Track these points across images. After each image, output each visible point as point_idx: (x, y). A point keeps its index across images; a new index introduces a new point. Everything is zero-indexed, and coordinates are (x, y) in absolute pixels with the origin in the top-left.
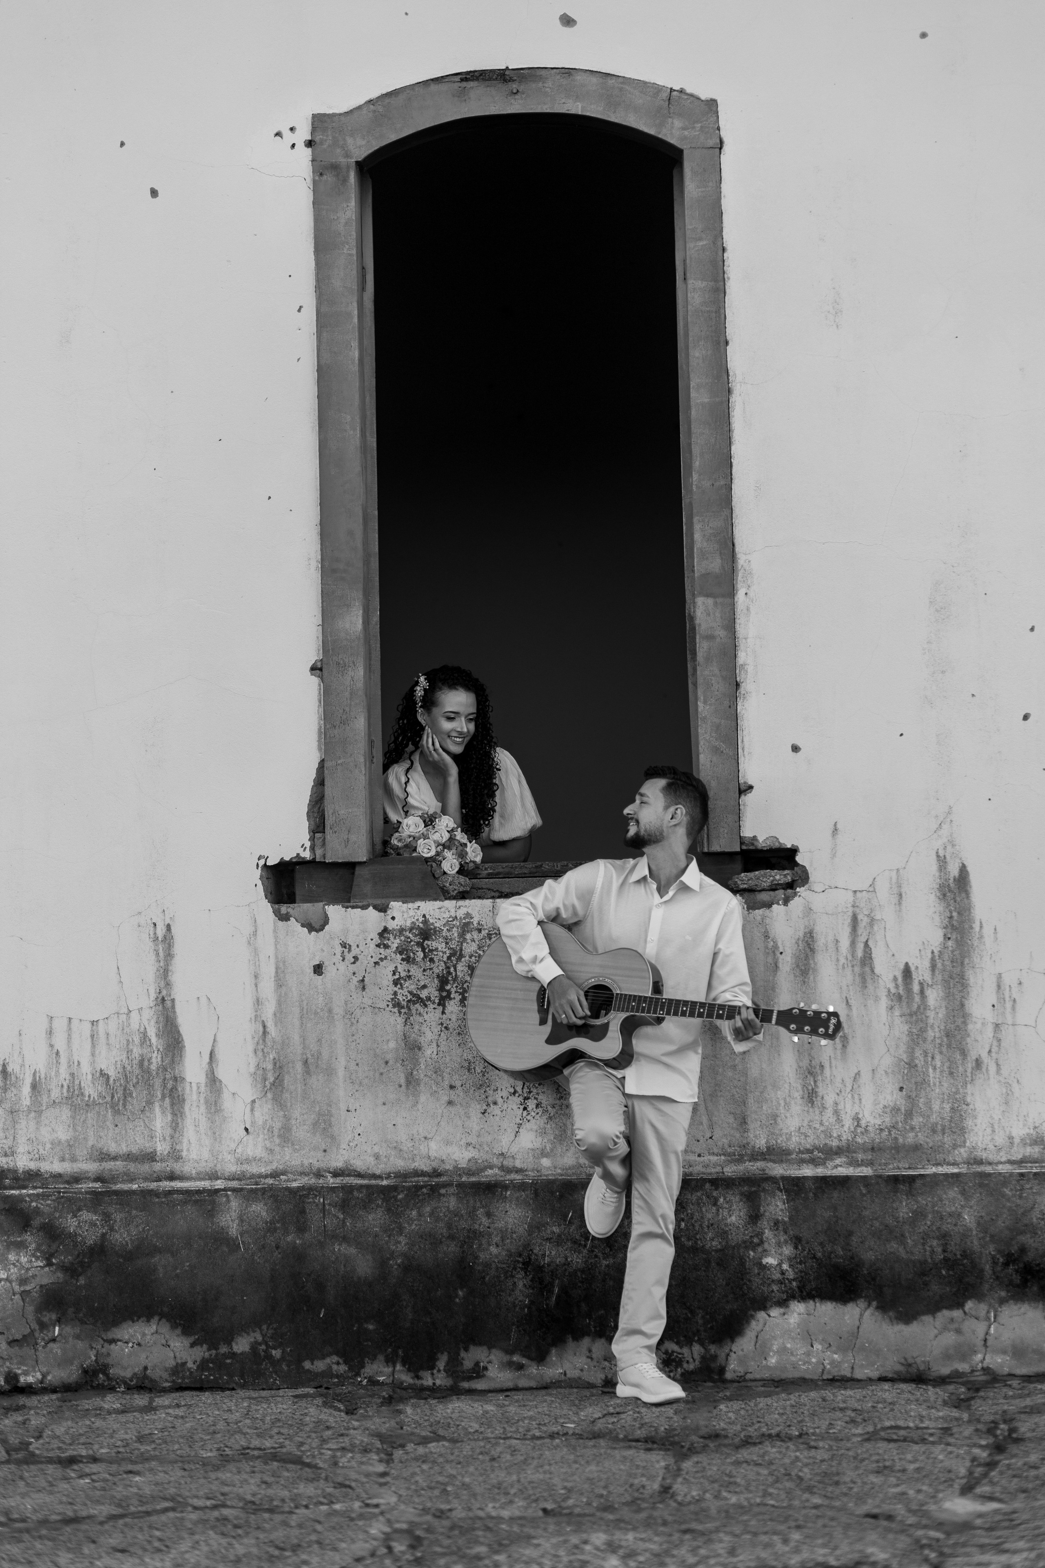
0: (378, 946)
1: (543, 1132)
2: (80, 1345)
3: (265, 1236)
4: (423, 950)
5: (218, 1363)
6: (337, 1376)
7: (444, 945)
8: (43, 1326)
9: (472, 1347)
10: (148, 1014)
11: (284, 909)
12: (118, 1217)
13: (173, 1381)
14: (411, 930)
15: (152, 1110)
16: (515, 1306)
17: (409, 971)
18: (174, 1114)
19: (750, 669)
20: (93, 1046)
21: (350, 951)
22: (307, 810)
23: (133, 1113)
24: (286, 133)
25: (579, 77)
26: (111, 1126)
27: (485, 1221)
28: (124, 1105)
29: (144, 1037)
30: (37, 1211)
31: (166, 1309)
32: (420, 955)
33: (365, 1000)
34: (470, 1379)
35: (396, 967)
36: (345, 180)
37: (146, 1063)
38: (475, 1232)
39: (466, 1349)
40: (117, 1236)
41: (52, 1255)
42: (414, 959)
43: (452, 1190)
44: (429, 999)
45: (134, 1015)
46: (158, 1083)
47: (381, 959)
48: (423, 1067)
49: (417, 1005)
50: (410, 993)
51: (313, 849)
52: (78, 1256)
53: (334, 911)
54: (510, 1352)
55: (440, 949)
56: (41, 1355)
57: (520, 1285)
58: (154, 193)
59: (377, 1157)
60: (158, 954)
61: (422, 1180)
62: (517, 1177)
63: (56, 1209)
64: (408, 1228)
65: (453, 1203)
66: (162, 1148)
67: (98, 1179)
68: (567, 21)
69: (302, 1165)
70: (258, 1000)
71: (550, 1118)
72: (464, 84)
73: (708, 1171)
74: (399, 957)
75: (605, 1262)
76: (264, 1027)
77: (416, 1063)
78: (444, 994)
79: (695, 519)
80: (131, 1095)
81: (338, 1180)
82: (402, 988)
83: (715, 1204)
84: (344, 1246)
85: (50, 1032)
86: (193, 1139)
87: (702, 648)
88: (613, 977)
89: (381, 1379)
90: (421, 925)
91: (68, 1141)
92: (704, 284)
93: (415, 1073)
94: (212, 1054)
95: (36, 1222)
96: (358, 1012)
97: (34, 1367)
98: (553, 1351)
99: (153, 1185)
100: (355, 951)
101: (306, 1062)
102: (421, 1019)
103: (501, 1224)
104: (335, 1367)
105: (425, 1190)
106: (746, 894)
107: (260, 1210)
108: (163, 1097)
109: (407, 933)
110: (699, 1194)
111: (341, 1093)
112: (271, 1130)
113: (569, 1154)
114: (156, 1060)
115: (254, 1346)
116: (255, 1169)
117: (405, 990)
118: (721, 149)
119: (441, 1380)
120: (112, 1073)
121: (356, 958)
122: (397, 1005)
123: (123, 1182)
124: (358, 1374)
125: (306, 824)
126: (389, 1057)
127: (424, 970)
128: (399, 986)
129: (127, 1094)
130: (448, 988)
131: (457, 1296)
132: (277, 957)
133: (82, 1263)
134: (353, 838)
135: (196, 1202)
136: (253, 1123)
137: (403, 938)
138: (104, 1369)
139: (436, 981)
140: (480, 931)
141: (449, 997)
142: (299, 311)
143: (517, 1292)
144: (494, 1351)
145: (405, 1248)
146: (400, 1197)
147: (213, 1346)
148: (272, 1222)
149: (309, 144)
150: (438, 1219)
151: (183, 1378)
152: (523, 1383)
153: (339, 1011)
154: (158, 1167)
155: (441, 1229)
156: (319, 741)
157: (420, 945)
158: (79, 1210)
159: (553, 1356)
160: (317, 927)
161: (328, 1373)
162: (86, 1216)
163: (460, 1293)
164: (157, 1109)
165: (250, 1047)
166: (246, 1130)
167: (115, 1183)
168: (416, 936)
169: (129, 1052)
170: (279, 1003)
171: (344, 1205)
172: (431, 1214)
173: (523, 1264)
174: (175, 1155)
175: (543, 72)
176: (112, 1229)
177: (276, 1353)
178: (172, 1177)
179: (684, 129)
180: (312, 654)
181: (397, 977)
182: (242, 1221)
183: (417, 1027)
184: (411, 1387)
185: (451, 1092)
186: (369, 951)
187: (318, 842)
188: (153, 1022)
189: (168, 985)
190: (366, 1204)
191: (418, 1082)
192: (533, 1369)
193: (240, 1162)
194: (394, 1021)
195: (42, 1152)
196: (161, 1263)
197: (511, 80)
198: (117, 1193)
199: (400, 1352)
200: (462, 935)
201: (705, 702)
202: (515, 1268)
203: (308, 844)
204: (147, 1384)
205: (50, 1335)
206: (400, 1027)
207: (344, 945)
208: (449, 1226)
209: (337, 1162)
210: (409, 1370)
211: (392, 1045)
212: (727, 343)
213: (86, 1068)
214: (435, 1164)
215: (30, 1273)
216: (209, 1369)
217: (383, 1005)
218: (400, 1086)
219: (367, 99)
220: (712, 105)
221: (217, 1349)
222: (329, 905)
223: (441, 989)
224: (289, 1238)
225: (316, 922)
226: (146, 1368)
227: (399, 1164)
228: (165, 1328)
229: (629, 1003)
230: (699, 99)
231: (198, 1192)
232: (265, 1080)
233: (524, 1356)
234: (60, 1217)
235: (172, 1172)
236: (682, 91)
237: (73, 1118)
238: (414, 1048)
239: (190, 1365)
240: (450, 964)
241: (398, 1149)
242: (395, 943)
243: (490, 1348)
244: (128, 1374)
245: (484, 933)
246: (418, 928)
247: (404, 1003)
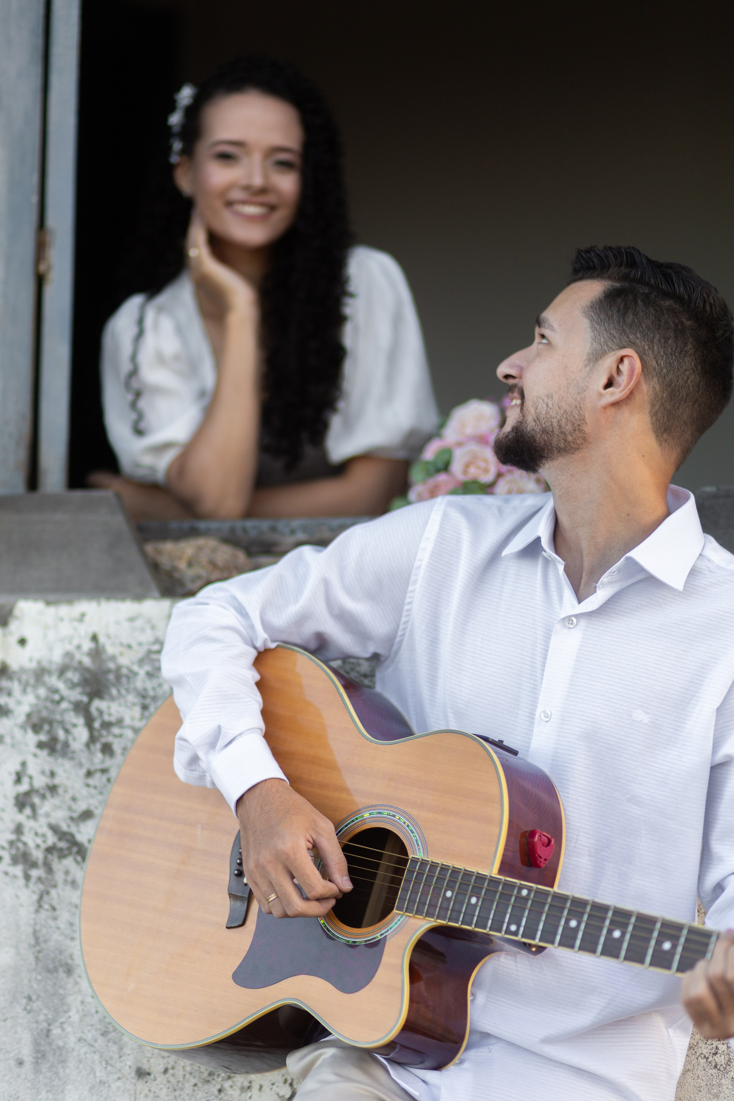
4: (90, 722)
7: (137, 711)
14: (62, 671)
17: (52, 774)
32: (82, 734)
35: (24, 764)
42: (66, 745)
48: (74, 1016)
49: (69, 862)
50: (54, 829)
55: (127, 721)
74: (32, 738)
77: (59, 1006)
82: (34, 816)
88: (414, 812)
90: (87, 661)
93: (56, 1031)
102: (75, 897)
109: (54, 681)
117: (43, 821)
122: (23, 858)
127: (89, 774)
128: (28, 811)
137: (42, 692)
157: (83, 708)
168: (73, 686)
181: (24, 787)
183: (64, 916)
185: (141, 1085)
191: (62, 1056)
194: (14, 897)
206: (27, 914)
211: (7, 956)
218: (20, 1063)
229: (438, 889)
238: (55, 970)
246: (81, 668)
247: (38, 855)
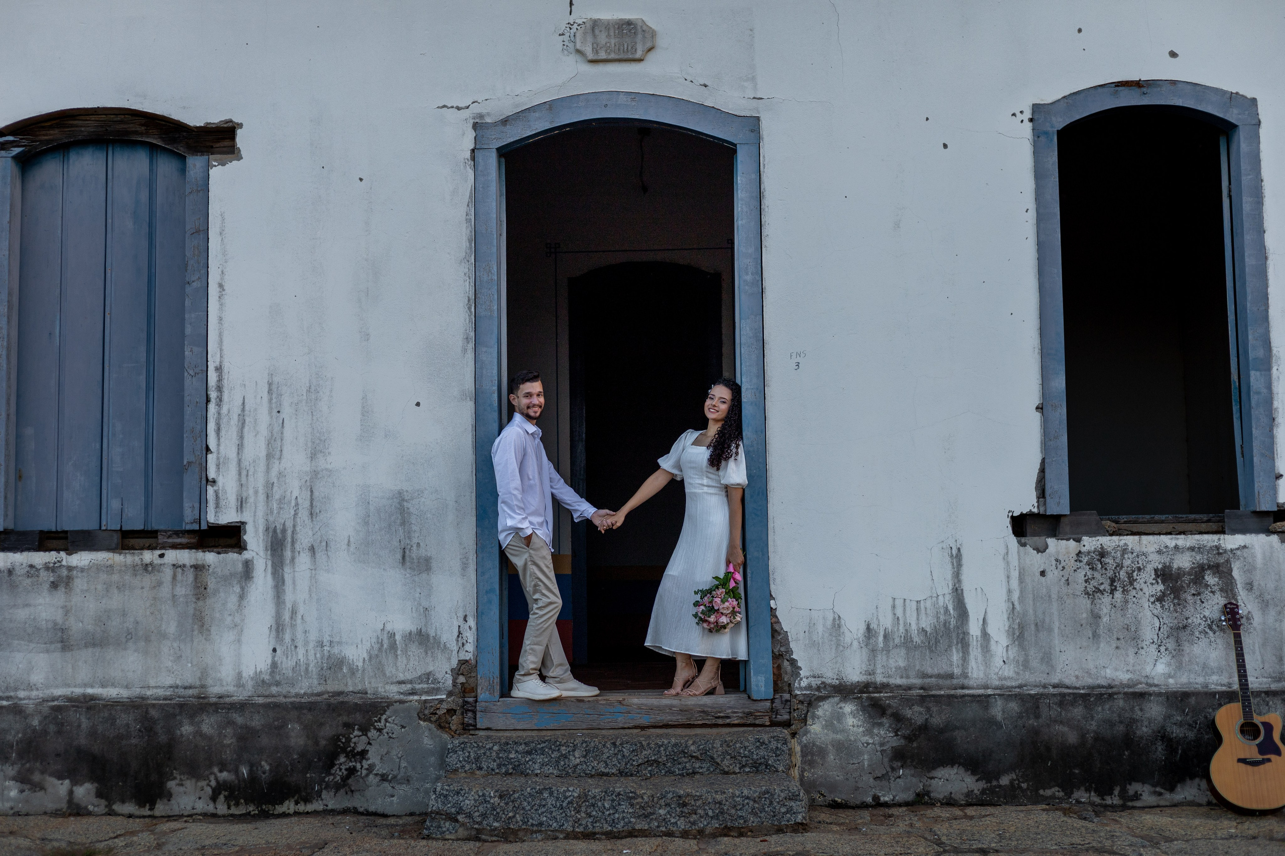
0: (1076, 561)
1: (1169, 664)
2: (914, 780)
3: (1017, 721)
4: (1101, 563)
5: (992, 790)
6: (1058, 798)
7: (1112, 561)
8: (893, 769)
9: (1133, 783)
10: (948, 597)
11: (1023, 540)
12: (935, 709)
13: (967, 801)
14: (1094, 552)
15: (951, 651)
16: (1157, 760)
17: (1093, 575)
18: (963, 653)
19: (1280, 410)
20: (918, 614)
21: (1060, 563)
22: (1035, 486)
23: (941, 652)
24: (1018, 114)
25: (1180, 85)
26: (929, 659)
27: (1139, 713)
28: (936, 648)
29: (946, 610)
30: (889, 706)
31: (962, 761)
32: (1100, 566)
33: (1069, 591)
34: (1132, 800)
35: (1086, 573)
36: (1052, 140)
37: (948, 624)
38: (1134, 719)
39: (1130, 784)
40: (934, 720)
41: (898, 730)
42: (1096, 568)
43: (1121, 696)
44: (1104, 590)
45: (941, 598)
46: (954, 635)
47: (1078, 568)
48: (1102, 628)
49: (1098, 594)
50: (1094, 587)
51: (1038, 507)
52: (913, 731)
53: (1051, 541)
54: (1154, 786)
55: (1110, 563)
56: (892, 785)
57: (1160, 749)
58: (945, 146)
59: (1077, 677)
60: (953, 565)
61: (1103, 691)
62: (1156, 689)
63: (900, 705)
64: (1096, 717)
65: (1121, 703)
66: (957, 671)
67: (922, 688)
68: (1173, 54)
69: (1035, 681)
70: (1009, 590)
71: (1173, 657)
72: (1117, 88)
73: (1262, 686)
74: (1088, 567)
75: (1207, 737)
76: (1013, 605)
77: (1098, 626)
78: (1113, 588)
79: (1249, 328)
80: (939, 641)
81: (1056, 690)
82: (1090, 584)
83: (1267, 705)
84: (1061, 726)
85: (894, 607)
86: (974, 666)
87: (1254, 399)
89: (1083, 800)
90: (1100, 550)
91: (904, 667)
92: (1252, 199)
93: (1098, 631)
94: (984, 620)
95: (889, 712)
96: (1065, 597)
97: (888, 792)
98: (1179, 785)
99: (953, 692)
100: (1063, 564)
101: (1036, 625)
102: (1100, 602)
103: (1148, 715)
104: (1057, 793)
105: (1105, 696)
106: (1280, 534)
107: (1014, 706)
108: (957, 643)
109: (1092, 554)
110: (1258, 699)
111: (1057, 642)
112: (1018, 662)
113: (1184, 676)
114: (953, 622)
115: (1012, 782)
116: (1009, 683)
117: (1092, 585)
118: (1259, 125)
119: (1116, 801)
120: (928, 629)
121: (1064, 568)
122: (1087, 593)
123: (936, 690)
124: (1070, 797)
125: (1035, 493)
126: (1083, 622)
127: (1102, 575)
128: (1088, 583)
129: (937, 642)
130: (1115, 584)
131: (1124, 755)
132: (1019, 566)
133: (914, 735)
134: (1062, 501)
135: (978, 701)
136: (1008, 658)
137: (1090, 557)
138: (928, 793)
139: (1108, 580)
140: (1132, 553)
141: (1116, 589)
142: (1027, 211)
143: (1158, 753)
144: (1146, 785)
145: (1095, 728)
146: (1092, 699)
147: (989, 781)
148: (1021, 713)
149: (1031, 120)
150: (1113, 712)
151: (972, 799)
152: (1162, 803)
153: (1054, 596)
154: (955, 681)
155: (1115, 717)
156: (1041, 448)
157: (1099, 560)
158: (913, 705)
159: (1179, 788)
160: (1042, 550)
161: (1053, 797)
162: (917, 708)
163: (1126, 753)
164: (954, 650)
165: (1005, 616)
166: (1004, 661)
167: (931, 691)
168: (1097, 555)
169: (938, 618)
170: (1021, 592)
171: (1061, 704)
172: (1109, 709)
173: (1161, 737)
174: (965, 675)
175: (1160, 82)
176: (931, 716)
177: (1024, 786)
178: (963, 687)
179: (1239, 114)
180: (1036, 400)
181: (1087, 578)
182: (1004, 712)
183: (1098, 606)
184: (1100, 805)
185: (1118, 642)
186: (1071, 563)
187: (1041, 504)
188: (951, 602)
189: (959, 581)
190: (1073, 703)
191: (1099, 636)
192: (1168, 795)
193: (1000, 679)
194: (1085, 602)
195: (890, 672)
196: (959, 735)
197: (1143, 86)
198: (933, 696)
199: (1093, 786)
200: (1123, 555)
201: (1256, 429)
202: (1156, 740)
203: (1036, 505)
204: (952, 801)
205: (897, 774)
206: (1089, 606)
207: (1057, 560)
208: (1119, 716)
209: (1055, 680)
210: (1098, 795)
211: (1084, 615)
212: (1264, 232)
213: (914, 627)
214: (1109, 682)
215: (886, 740)
216: (986, 794)
217: (1079, 593)
218: (1090, 638)
219: (1063, 96)
220: (1254, 101)
221: (991, 783)
222: (1048, 537)
223: (1111, 585)
224: (1030, 722)
225: (1041, 546)
226: (951, 793)
227: (1090, 681)
228: (962, 770)
230: (1246, 98)
231: (979, 696)
232: (1014, 634)
233: (1162, 788)
234: (902, 709)
235: (963, 685)
236: (1237, 93)
237: (907, 654)
238: (1097, 618)
239: (976, 791)
240: (1116, 571)
241: (1088, 673)
242: (1085, 559)
243: (1143, 784)
244: (941, 796)
245: (1135, 554)
246: (1098, 551)
247: (1091, 593)
